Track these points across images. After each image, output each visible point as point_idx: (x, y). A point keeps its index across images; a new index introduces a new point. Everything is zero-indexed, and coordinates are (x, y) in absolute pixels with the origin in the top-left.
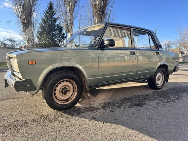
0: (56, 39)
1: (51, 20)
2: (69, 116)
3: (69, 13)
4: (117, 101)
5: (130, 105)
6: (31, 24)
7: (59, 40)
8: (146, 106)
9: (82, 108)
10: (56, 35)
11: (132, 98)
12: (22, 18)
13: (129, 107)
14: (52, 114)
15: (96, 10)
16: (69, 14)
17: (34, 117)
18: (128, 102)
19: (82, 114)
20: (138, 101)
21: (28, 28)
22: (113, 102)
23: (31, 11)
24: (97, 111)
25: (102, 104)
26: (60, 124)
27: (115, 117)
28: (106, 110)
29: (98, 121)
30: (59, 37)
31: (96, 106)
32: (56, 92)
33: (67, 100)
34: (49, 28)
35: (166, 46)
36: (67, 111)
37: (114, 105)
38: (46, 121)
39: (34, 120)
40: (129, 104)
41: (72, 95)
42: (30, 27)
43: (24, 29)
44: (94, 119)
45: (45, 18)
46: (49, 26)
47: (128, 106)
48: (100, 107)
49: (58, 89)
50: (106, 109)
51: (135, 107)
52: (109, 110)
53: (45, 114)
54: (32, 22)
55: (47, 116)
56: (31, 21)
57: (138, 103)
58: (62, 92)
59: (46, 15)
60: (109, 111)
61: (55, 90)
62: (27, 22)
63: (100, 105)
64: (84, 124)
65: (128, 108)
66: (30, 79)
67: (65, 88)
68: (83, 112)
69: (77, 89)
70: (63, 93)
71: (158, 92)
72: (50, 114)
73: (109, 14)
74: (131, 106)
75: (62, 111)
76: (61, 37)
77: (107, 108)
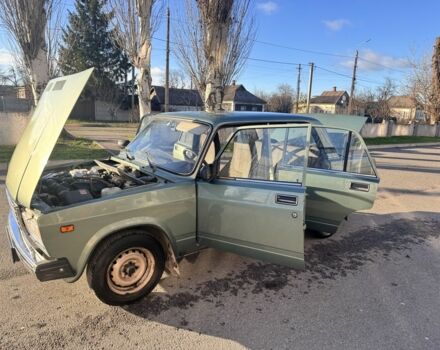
0: (107, 70)
1: (95, 20)
2: (139, 319)
3: (140, 16)
4: (233, 277)
5: (258, 286)
6: (45, 45)
7: (116, 72)
8: (286, 290)
9: (165, 299)
10: (107, 59)
11: (264, 267)
12: (21, 30)
13: (253, 292)
14: (107, 313)
15: (208, 8)
16: (140, 18)
17: (73, 322)
18: (254, 279)
19: (164, 313)
20: (274, 274)
21: (36, 56)
22: (226, 279)
23: (44, 11)
24: (191, 305)
25: (203, 286)
26: (122, 339)
27: (223, 319)
28: (209, 301)
29: (190, 330)
30: (114, 63)
31: (192, 293)
32: (113, 273)
33: (135, 285)
34: (89, 40)
35: (380, 90)
36: (135, 306)
37: (227, 287)
38: (98, 333)
39: (74, 331)
40: (255, 283)
41: (144, 274)
42: (41, 53)
43: (25, 59)
44: (184, 324)
45: (77, 14)
46: (89, 34)
47: (252, 287)
48: (198, 294)
49: (117, 267)
50: (209, 297)
51: (265, 290)
52: (215, 300)
53: (94, 315)
54: (47, 41)
55: (99, 319)
56: (42, 39)
57: (273, 279)
58: (125, 271)
59: (82, 7)
60: (215, 304)
61: (112, 270)
62: (33, 40)
63: (198, 289)
64: (166, 339)
65: (251, 295)
66: (65, 259)
67: (131, 263)
68: (166, 309)
69: (153, 263)
70: (126, 274)
71: (323, 246)
72: (103, 313)
73: (239, 19)
74: (257, 291)
75: (126, 306)
76: (121, 66)
77: (211, 297)
